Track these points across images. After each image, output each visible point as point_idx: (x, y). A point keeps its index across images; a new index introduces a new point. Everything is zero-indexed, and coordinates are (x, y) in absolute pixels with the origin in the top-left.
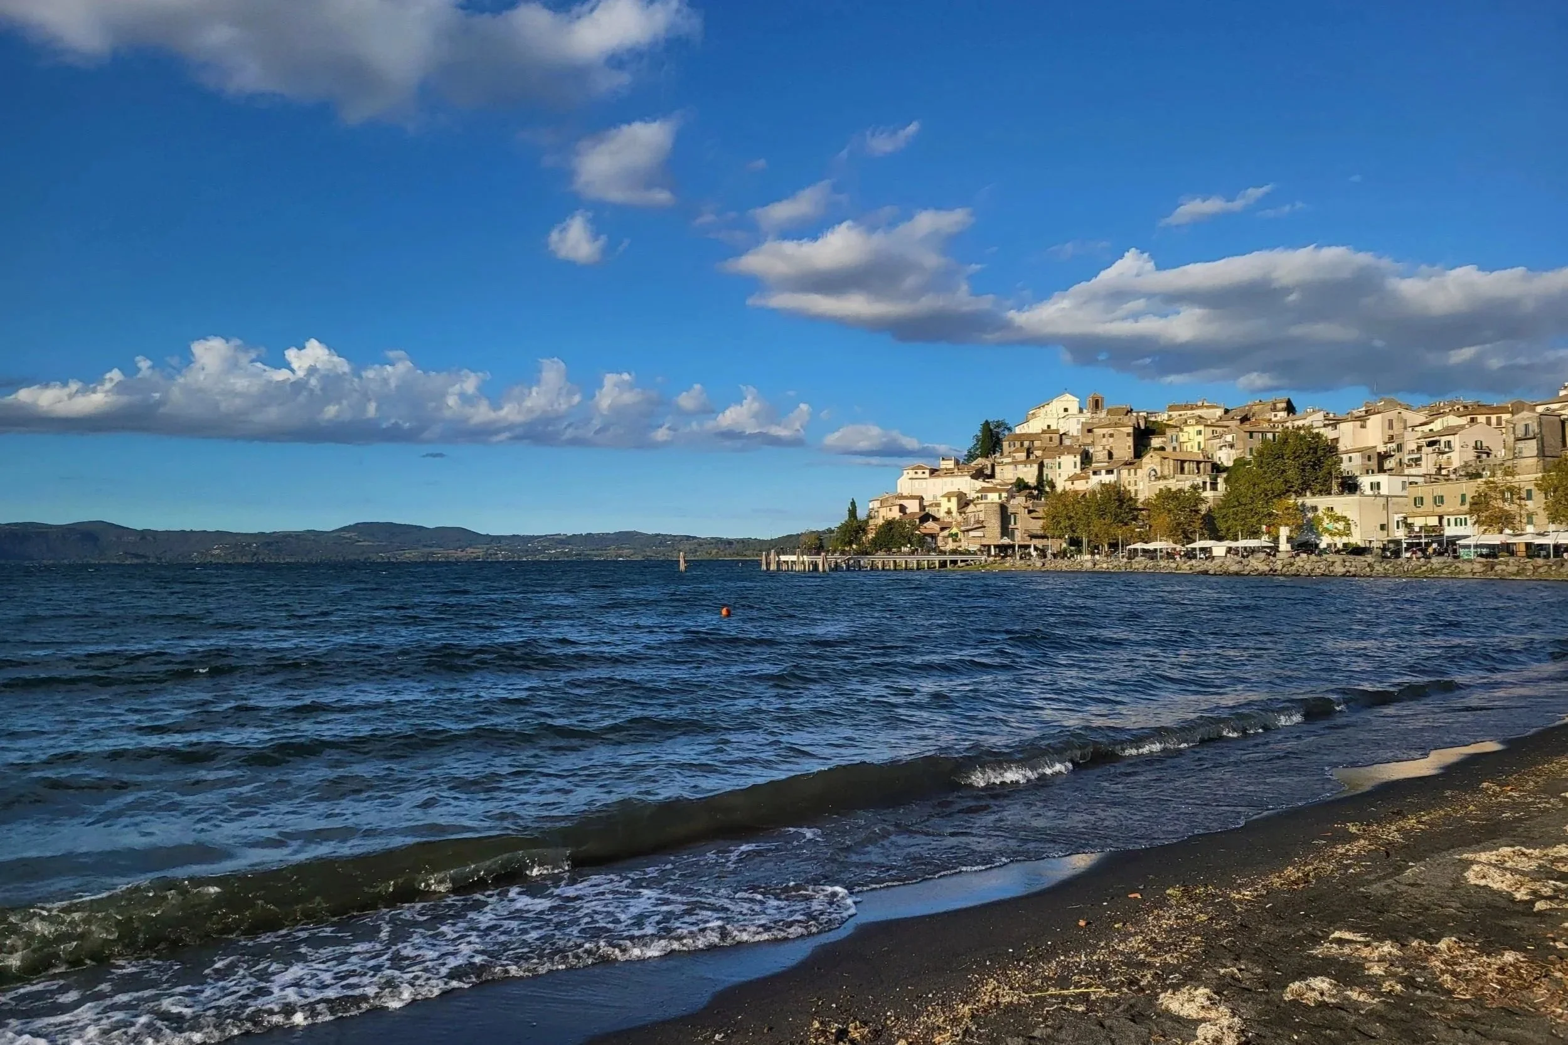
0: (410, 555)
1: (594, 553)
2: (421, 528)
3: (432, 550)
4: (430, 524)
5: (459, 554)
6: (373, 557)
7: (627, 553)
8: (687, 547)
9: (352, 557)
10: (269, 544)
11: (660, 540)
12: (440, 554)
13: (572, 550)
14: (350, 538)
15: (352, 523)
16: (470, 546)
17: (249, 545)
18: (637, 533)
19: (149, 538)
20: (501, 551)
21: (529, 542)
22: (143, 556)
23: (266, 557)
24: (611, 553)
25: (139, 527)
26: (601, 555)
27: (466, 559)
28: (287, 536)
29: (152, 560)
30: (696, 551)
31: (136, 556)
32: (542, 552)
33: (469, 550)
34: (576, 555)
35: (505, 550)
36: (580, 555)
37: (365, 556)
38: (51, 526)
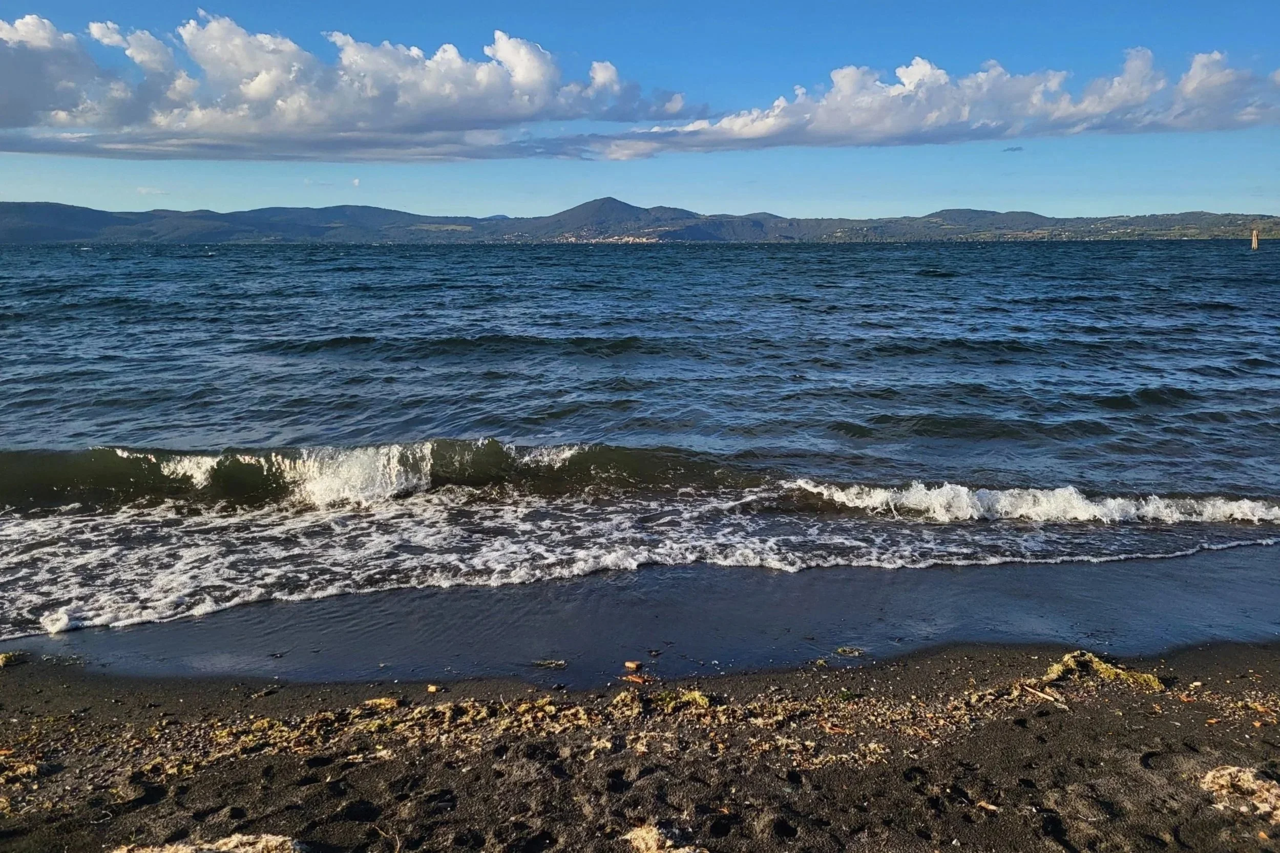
0: (985, 236)
1: (1156, 233)
2: (994, 213)
3: (1004, 231)
4: (1003, 210)
5: (1027, 235)
6: (954, 237)
7: (1192, 233)
8: (1261, 227)
9: (938, 238)
10: (876, 228)
11: (1230, 219)
12: (1009, 236)
13: (1135, 230)
14: (936, 223)
15: (938, 210)
16: (1036, 228)
17: (862, 229)
18: (1206, 214)
19: (795, 224)
20: (1065, 232)
21: (1092, 223)
22: (792, 238)
23: (873, 238)
24: (1174, 234)
25: (789, 217)
26: (1163, 235)
27: (1032, 239)
28: (890, 221)
29: (797, 241)
30: (1271, 230)
31: (787, 238)
32: (1104, 232)
33: (1036, 232)
34: (1139, 235)
35: (1069, 231)
36: (1143, 235)
37: (948, 237)
38: (735, 217)
